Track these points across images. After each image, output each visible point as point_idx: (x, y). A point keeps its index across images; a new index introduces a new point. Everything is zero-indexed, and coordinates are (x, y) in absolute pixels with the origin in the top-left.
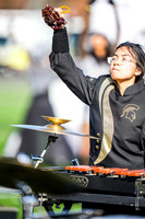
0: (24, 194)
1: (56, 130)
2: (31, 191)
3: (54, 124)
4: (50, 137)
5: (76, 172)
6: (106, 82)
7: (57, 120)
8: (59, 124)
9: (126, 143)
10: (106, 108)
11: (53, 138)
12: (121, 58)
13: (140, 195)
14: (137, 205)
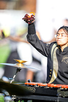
0: (5, 96)
1: (20, 66)
2: (8, 94)
3: (19, 63)
4: (18, 69)
5: (30, 85)
6: (55, 45)
7: (21, 61)
8: (22, 63)
9: (64, 73)
10: (55, 57)
11: (19, 70)
12: (61, 35)
13: (60, 96)
14: (58, 101)
